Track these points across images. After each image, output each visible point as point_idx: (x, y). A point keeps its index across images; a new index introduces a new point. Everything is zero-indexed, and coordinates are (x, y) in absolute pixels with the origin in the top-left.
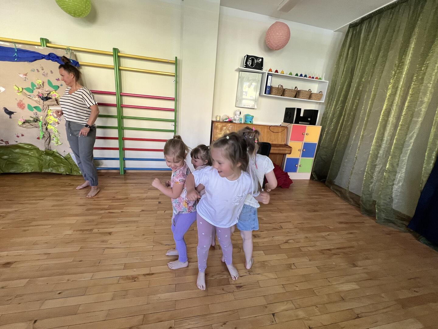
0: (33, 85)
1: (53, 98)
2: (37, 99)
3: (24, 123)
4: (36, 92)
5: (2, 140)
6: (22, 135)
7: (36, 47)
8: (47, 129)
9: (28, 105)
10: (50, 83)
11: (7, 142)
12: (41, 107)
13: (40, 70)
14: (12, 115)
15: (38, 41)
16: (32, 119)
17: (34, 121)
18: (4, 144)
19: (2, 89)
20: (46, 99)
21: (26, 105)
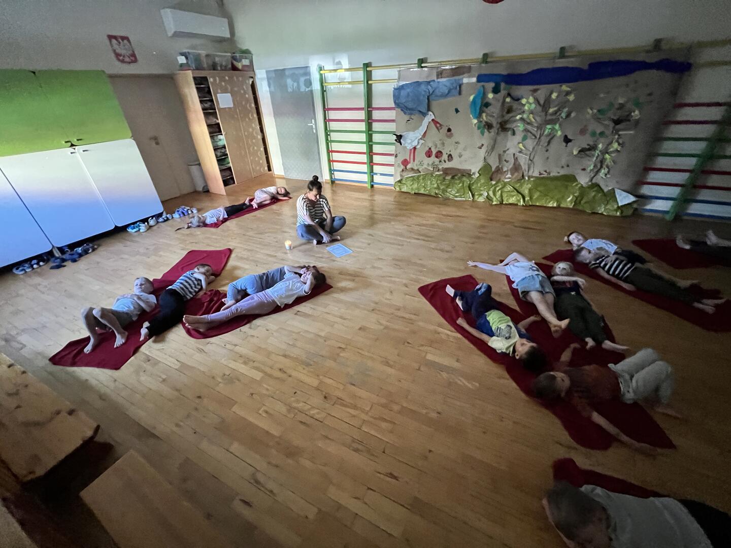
0: (611, 105)
1: (633, 120)
2: (608, 122)
3: (580, 151)
4: (609, 115)
5: (546, 171)
6: (568, 166)
8: (602, 159)
9: (594, 130)
10: (637, 99)
13: (632, 84)
14: (569, 144)
16: (587, 147)
17: (589, 150)
18: (545, 175)
19: (573, 115)
20: (621, 122)
21: (590, 131)
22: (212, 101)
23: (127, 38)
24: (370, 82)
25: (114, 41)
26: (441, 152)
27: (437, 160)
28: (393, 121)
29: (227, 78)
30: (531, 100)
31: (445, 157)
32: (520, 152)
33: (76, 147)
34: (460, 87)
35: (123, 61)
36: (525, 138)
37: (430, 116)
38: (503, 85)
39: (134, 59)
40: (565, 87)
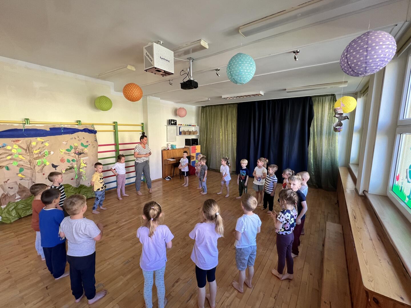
0: (71, 147)
1: (85, 152)
2: (73, 155)
4: (73, 151)
7: (76, 126)
9: (68, 159)
10: (82, 144)
12: (75, 159)
13: (77, 138)
15: (75, 122)
16: (69, 168)
17: (70, 169)
19: (52, 153)
20: (80, 154)
21: (66, 160)
30: (16, 147)
36: (21, 170)
40: (39, 139)
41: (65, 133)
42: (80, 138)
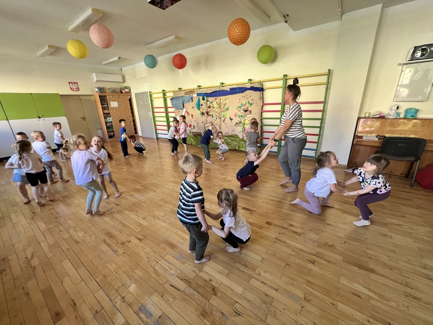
0: (242, 104)
1: (249, 110)
2: (243, 111)
3: (236, 124)
4: (242, 108)
5: (227, 133)
6: (234, 130)
7: (246, 85)
8: (244, 127)
9: (239, 115)
10: (249, 102)
11: (228, 134)
12: (243, 115)
13: (246, 96)
14: (232, 120)
15: (247, 81)
16: (239, 122)
18: (227, 135)
19: (230, 108)
20: (246, 111)
21: (238, 115)
22: (108, 104)
23: (77, 83)
24: (165, 97)
25: (71, 84)
26: (190, 125)
27: (190, 128)
28: (174, 112)
29: (116, 96)
30: (216, 103)
31: (192, 127)
32: (216, 124)
33: (41, 118)
34: (192, 99)
35: (73, 90)
36: (217, 119)
37: (185, 110)
38: (205, 98)
39: (78, 89)
40: (224, 97)
41: (239, 92)
42: (249, 96)
